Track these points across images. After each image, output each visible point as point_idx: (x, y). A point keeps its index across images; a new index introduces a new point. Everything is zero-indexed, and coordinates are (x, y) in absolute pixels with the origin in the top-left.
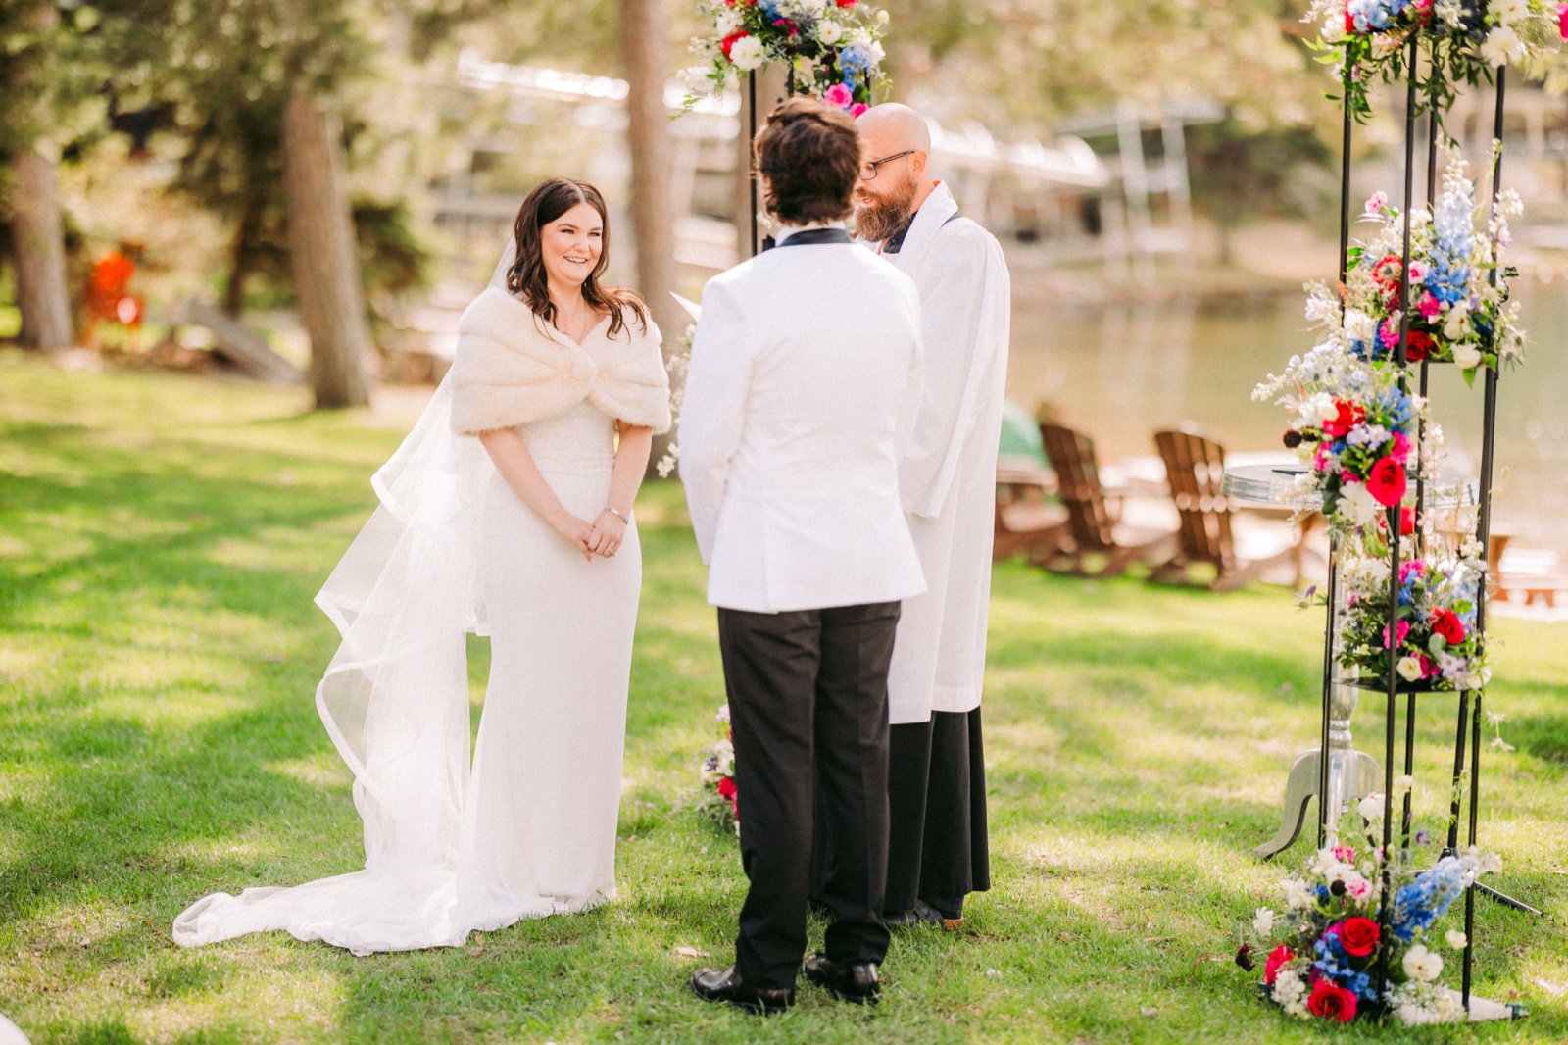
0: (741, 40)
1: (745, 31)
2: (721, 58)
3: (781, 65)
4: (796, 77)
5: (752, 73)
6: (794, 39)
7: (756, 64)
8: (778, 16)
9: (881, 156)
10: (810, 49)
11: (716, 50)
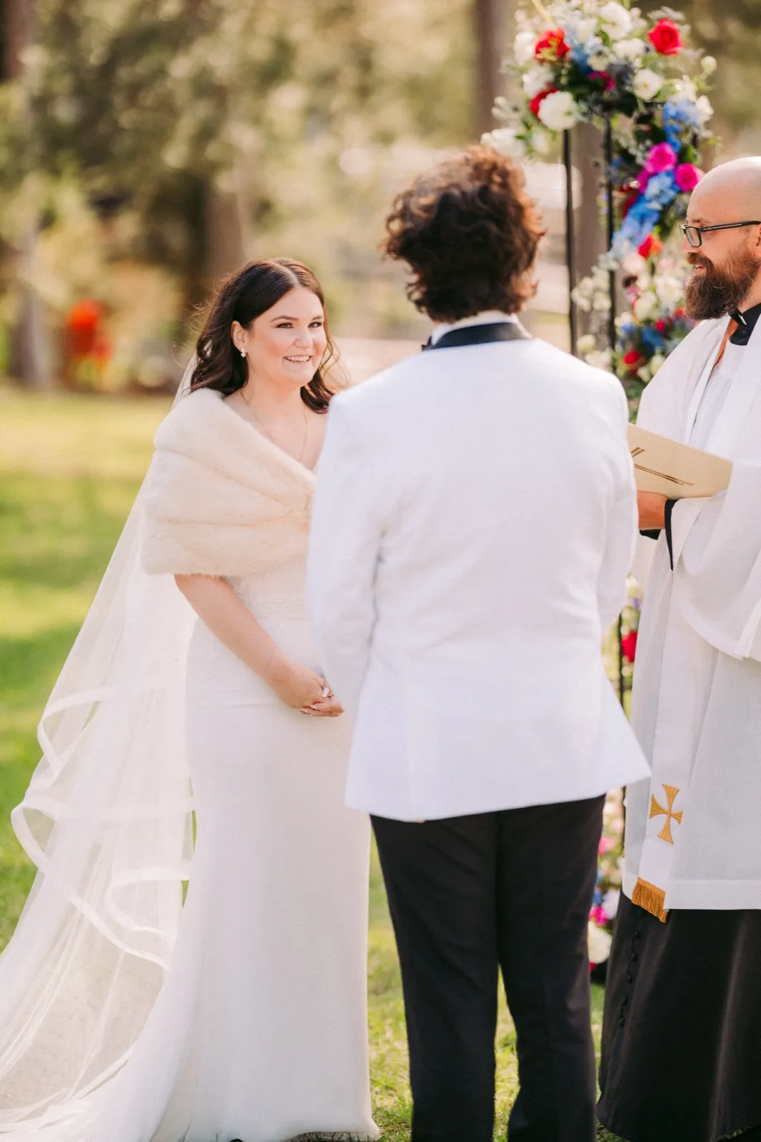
0: (551, 97)
1: (554, 87)
2: (530, 119)
3: (599, 124)
4: (614, 137)
5: (566, 133)
6: (609, 95)
7: (569, 123)
8: (589, 70)
9: (713, 221)
10: (628, 103)
11: (525, 111)
